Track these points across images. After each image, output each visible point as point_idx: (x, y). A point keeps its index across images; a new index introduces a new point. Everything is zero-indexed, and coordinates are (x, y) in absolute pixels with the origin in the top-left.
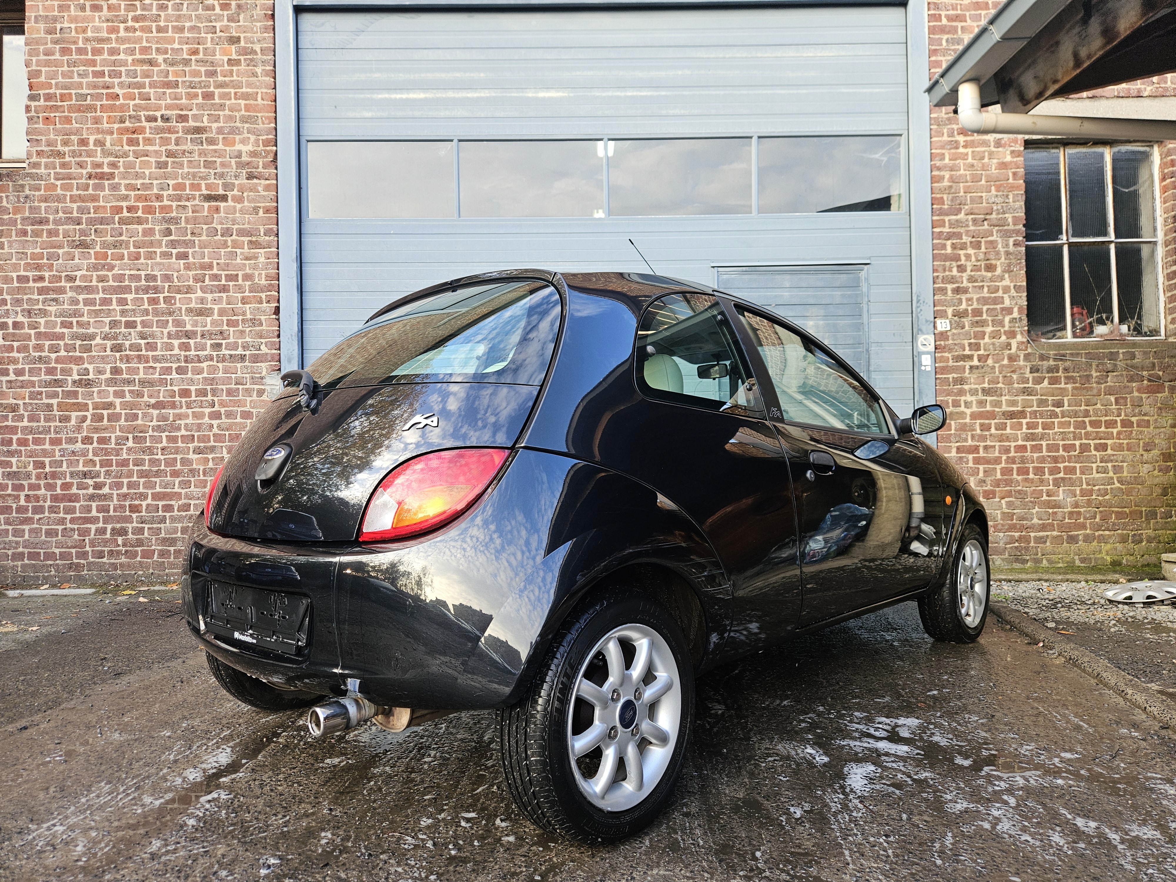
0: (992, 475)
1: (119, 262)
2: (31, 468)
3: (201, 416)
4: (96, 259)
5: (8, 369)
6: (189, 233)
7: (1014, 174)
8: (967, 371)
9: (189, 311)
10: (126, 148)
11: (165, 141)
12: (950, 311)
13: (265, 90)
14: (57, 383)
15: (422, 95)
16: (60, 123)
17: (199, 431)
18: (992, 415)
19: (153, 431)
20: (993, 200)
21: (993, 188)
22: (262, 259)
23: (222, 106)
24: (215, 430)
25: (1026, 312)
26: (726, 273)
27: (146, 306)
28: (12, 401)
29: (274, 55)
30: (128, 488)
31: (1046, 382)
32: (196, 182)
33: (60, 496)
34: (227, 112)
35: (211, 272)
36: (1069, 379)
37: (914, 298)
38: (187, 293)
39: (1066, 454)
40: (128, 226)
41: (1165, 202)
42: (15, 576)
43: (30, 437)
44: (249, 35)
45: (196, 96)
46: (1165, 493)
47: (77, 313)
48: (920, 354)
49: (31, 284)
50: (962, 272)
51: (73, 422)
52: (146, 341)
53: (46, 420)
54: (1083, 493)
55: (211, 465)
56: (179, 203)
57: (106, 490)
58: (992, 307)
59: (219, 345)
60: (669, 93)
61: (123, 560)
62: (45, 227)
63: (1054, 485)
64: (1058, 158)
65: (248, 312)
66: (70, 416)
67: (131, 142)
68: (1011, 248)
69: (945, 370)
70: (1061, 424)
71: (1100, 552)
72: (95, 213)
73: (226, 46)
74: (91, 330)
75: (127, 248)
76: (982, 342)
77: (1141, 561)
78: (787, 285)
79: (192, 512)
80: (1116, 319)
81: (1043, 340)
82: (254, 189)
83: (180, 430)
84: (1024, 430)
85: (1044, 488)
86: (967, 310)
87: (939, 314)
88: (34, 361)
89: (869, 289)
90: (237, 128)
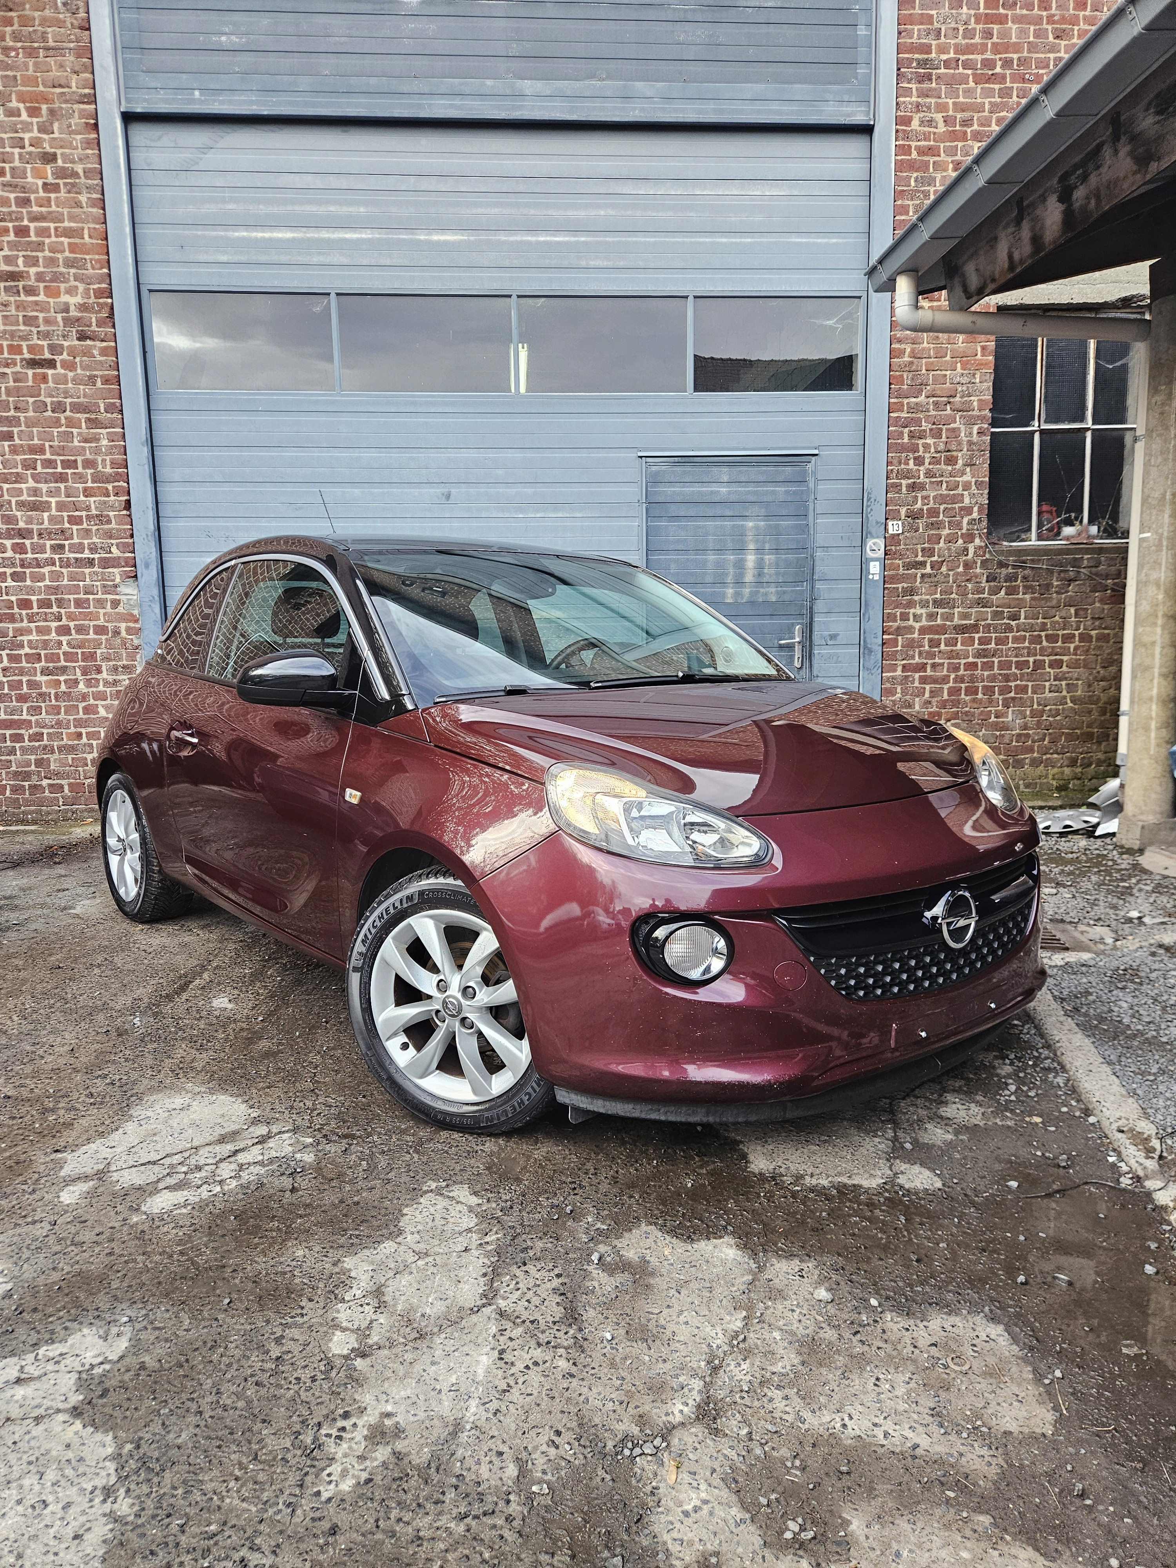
0: (938, 695)
3: (46, 631)
6: (12, 407)
7: (984, 349)
8: (919, 580)
9: (21, 505)
12: (903, 511)
13: (92, 226)
15: (289, 235)
17: (46, 649)
18: (942, 630)
20: (958, 379)
21: (959, 365)
23: (40, 246)
24: (65, 648)
25: (986, 512)
26: (657, 464)
29: (102, 179)
31: (1003, 592)
32: (15, 343)
34: (47, 253)
35: (43, 457)
36: (1028, 589)
37: (866, 496)
38: (16, 482)
39: (1018, 672)
44: (67, 151)
45: (6, 230)
48: (869, 560)
50: (920, 465)
54: (1034, 714)
55: (63, 687)
58: (949, 506)
59: (62, 547)
60: (589, 239)
63: (1004, 706)
65: (93, 506)
68: (975, 438)
69: (894, 579)
70: (1016, 639)
71: (1046, 777)
73: (39, 165)
76: (936, 547)
77: (1089, 785)
78: (725, 478)
79: (45, 742)
80: (1086, 519)
81: (1005, 543)
82: (87, 353)
83: (23, 647)
84: (976, 646)
85: (993, 709)
86: (922, 510)
87: (891, 515)
89: (816, 484)
90: (61, 274)
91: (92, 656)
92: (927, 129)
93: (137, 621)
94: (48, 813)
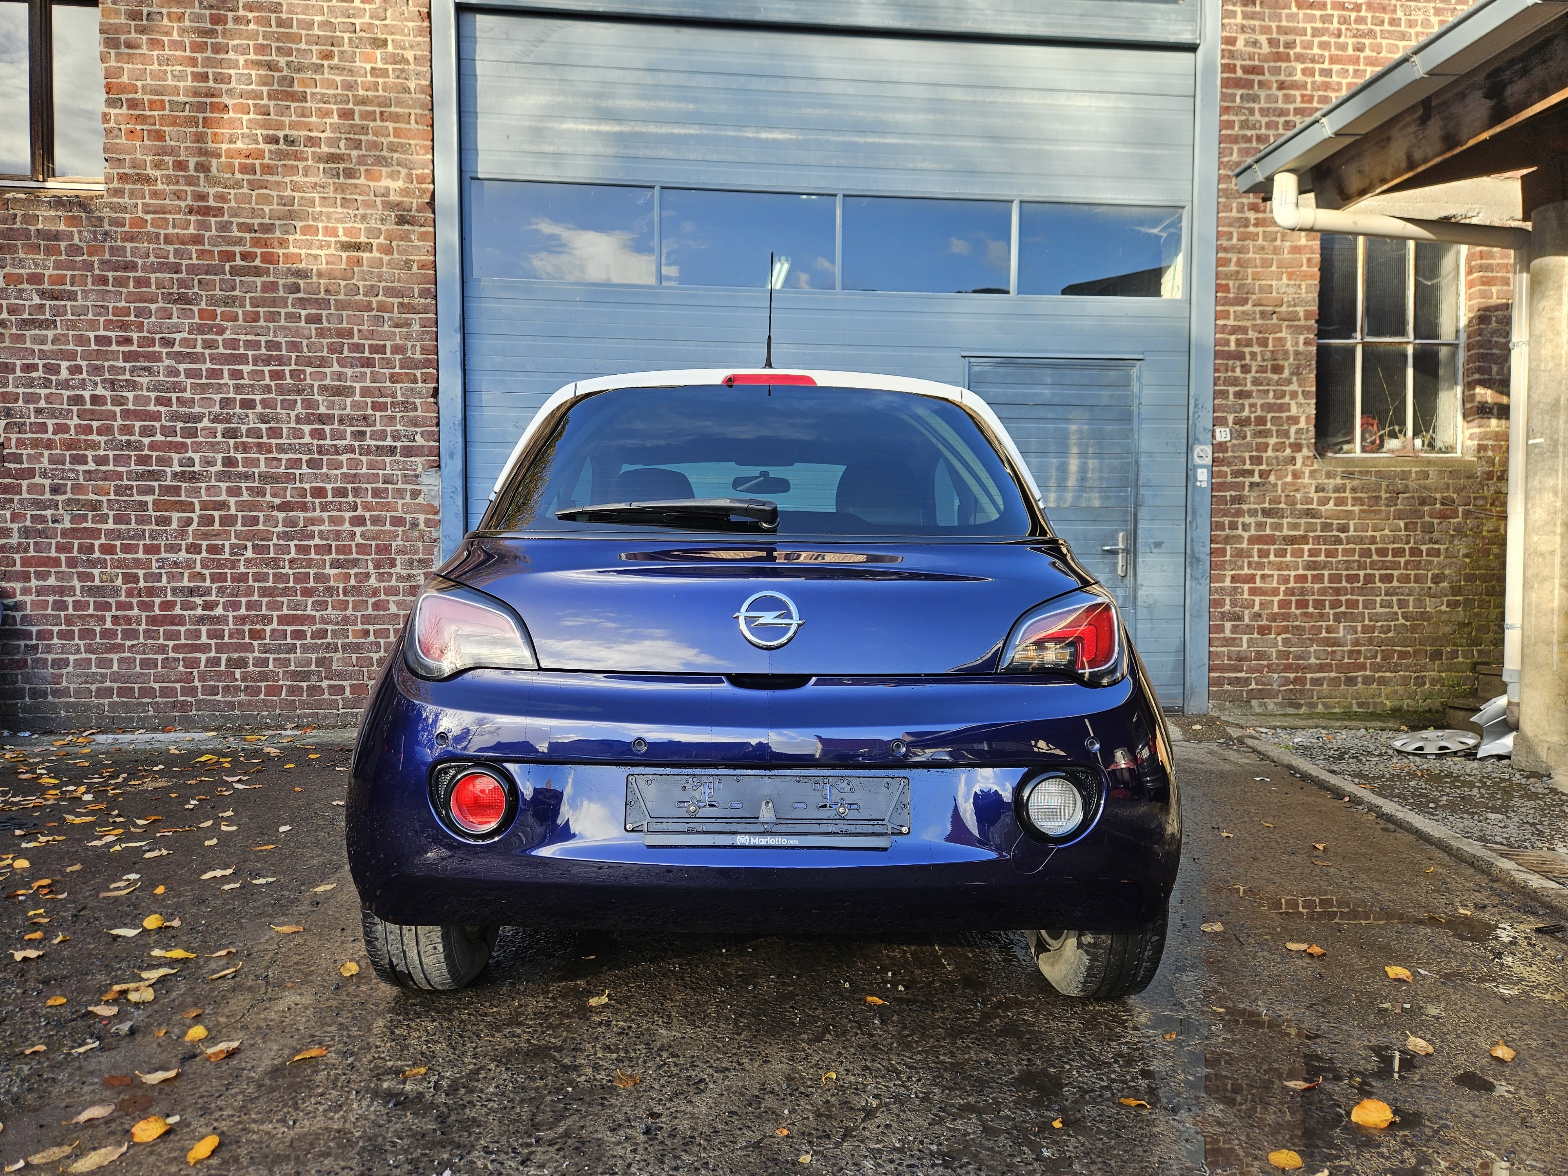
0: (1268, 608)
1: (230, 324)
2: (119, 582)
3: (341, 521)
4: (200, 319)
5: (86, 456)
6: (322, 289)
7: (1309, 260)
8: (1247, 489)
9: (323, 389)
10: (238, 176)
11: (290, 171)
12: (1231, 418)
13: (419, 111)
14: (153, 475)
15: (616, 128)
16: (149, 139)
17: (338, 540)
18: (1271, 540)
19: (278, 539)
20: (1284, 289)
21: (1284, 276)
22: (416, 327)
23: (364, 130)
24: (358, 539)
25: (1313, 422)
26: (980, 364)
27: (268, 381)
28: (92, 497)
29: (431, 66)
30: (247, 610)
31: (1332, 502)
32: (330, 225)
33: (159, 618)
34: (370, 137)
35: (350, 341)
36: (1356, 501)
37: (1192, 402)
38: (320, 366)
39: (1349, 586)
40: (243, 278)
41: (1470, 299)
42: (101, 717)
43: (118, 543)
44: (398, 37)
45: (330, 113)
46: (1452, 631)
47: (177, 387)
49: (114, 347)
50: (1246, 373)
51: (174, 525)
52: (268, 426)
53: (140, 521)
54: (1366, 630)
55: (353, 582)
56: (309, 251)
57: (219, 611)
58: (1277, 415)
59: (363, 433)
60: (917, 142)
61: (243, 697)
62: (132, 274)
63: (1335, 621)
65: (399, 393)
66: (171, 517)
67: (245, 169)
68: (1301, 347)
69: (1222, 487)
70: (1346, 552)
71: (1380, 696)
72: (198, 258)
73: (369, 50)
74: (197, 409)
75: (243, 306)
76: (1264, 455)
77: (1423, 706)
78: (1049, 382)
79: (329, 640)
80: (1410, 432)
81: (1330, 454)
82: (405, 237)
83: (313, 538)
84: (1306, 558)
85: (1324, 624)
86: (1249, 417)
87: (1219, 422)
88: (120, 446)
89: (1141, 390)
90: (384, 158)
91: (387, 549)
92: (1251, 49)
93: (436, 513)
94: (326, 717)
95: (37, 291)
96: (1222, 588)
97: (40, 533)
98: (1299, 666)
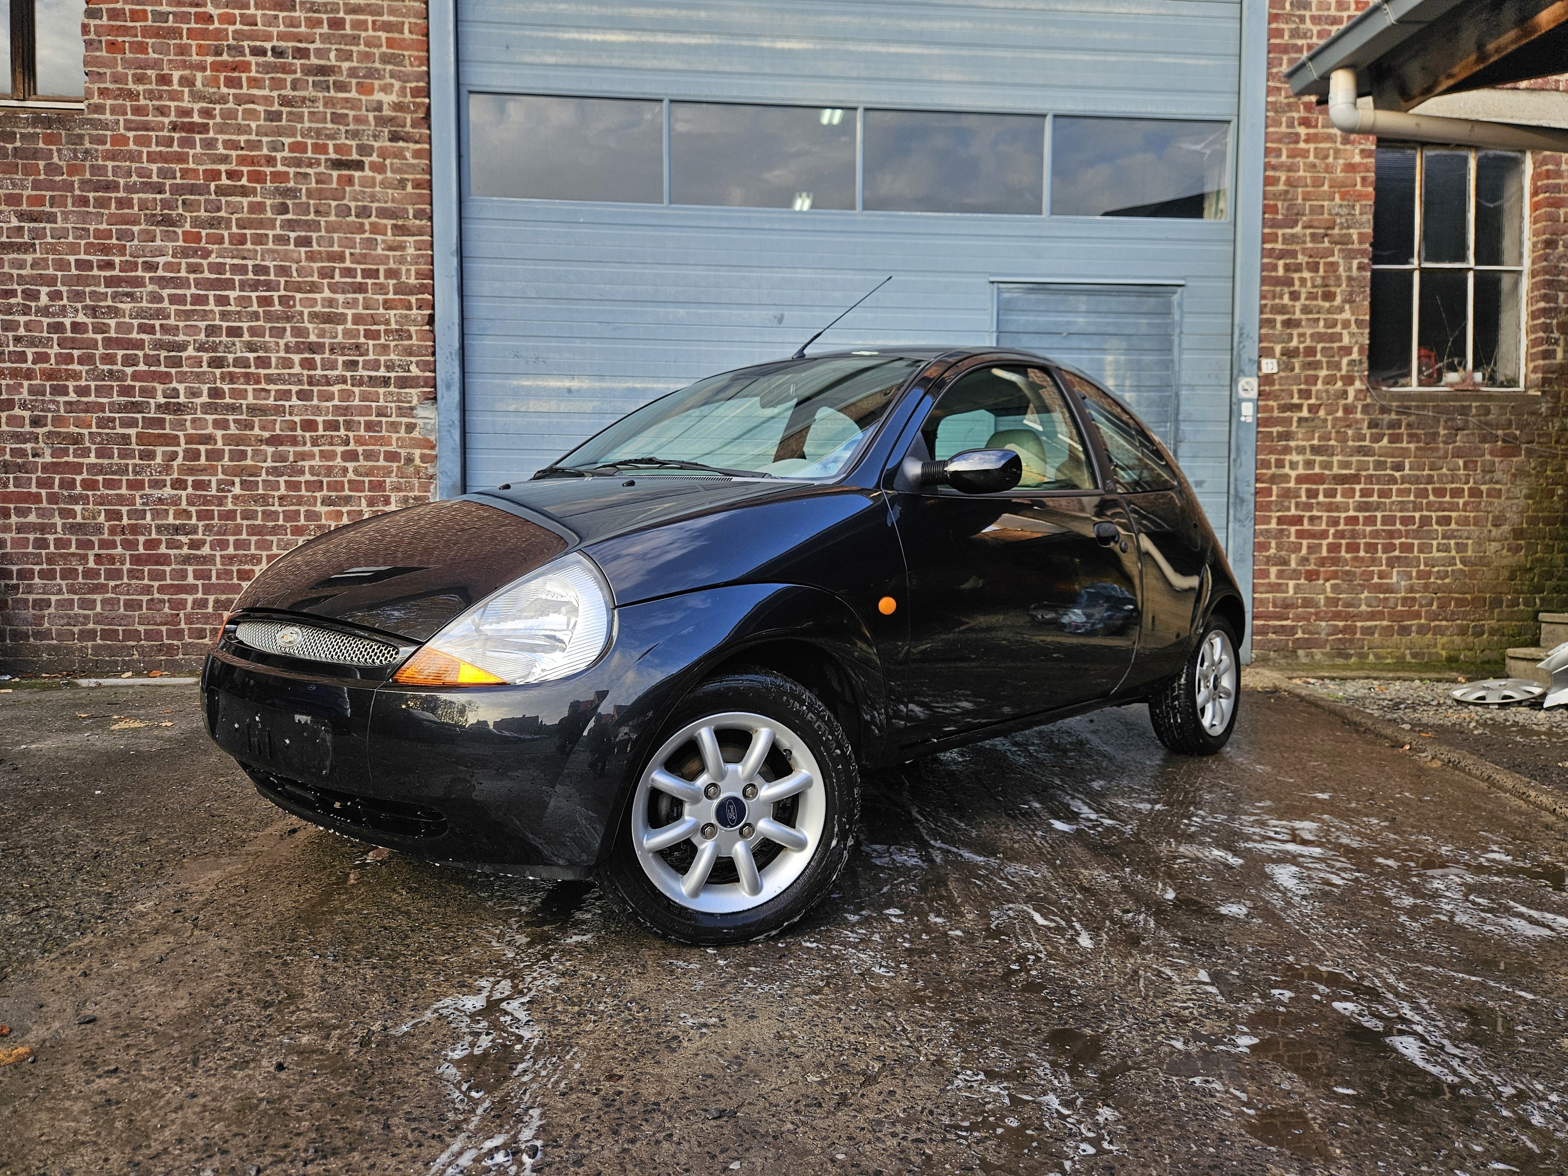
0: (1316, 552)
1: (216, 247)
2: (102, 519)
3: (331, 456)
4: (184, 241)
5: (67, 387)
6: (312, 210)
7: (1364, 179)
8: (1295, 424)
9: (314, 316)
10: (224, 90)
11: (278, 84)
12: (1278, 349)
13: (413, 20)
14: (136, 407)
15: (622, 38)
16: (131, 52)
17: (329, 476)
18: (1320, 479)
19: (268, 474)
20: (1336, 210)
21: (1337, 196)
22: (411, 251)
23: (355, 40)
24: (351, 475)
25: (1367, 353)
26: (1009, 291)
27: (255, 307)
28: (73, 429)
30: (236, 549)
31: (1385, 440)
32: (321, 142)
33: (143, 557)
34: (362, 47)
35: (342, 265)
36: (1412, 437)
37: (1236, 331)
38: (310, 292)
39: (1403, 528)
40: (229, 198)
41: (1535, 221)
43: (100, 478)
45: (319, 22)
46: (1512, 577)
47: (160, 314)
48: (1240, 401)
49: (95, 272)
50: (1295, 300)
51: (159, 460)
52: (256, 355)
53: (123, 455)
54: (1421, 575)
55: (346, 520)
56: (298, 170)
57: (206, 550)
58: (1328, 345)
59: (355, 363)
60: (942, 52)
62: (113, 195)
63: (1387, 565)
64: (1414, 159)
65: (393, 320)
66: (155, 451)
67: (232, 83)
68: (1355, 272)
69: (1268, 422)
70: (1400, 492)
71: (1435, 645)
72: (182, 178)
74: (181, 338)
75: (228, 227)
76: (1314, 389)
77: (1481, 657)
78: (1083, 308)
80: (1469, 365)
81: (1384, 389)
82: (399, 155)
83: (303, 473)
84: (1357, 498)
85: (1376, 569)
86: (1298, 348)
87: (1266, 353)
88: (101, 377)
89: (1182, 318)
90: (376, 70)
91: (380, 486)
95: (15, 212)
96: (1267, 531)
97: (20, 468)
98: (1348, 613)
